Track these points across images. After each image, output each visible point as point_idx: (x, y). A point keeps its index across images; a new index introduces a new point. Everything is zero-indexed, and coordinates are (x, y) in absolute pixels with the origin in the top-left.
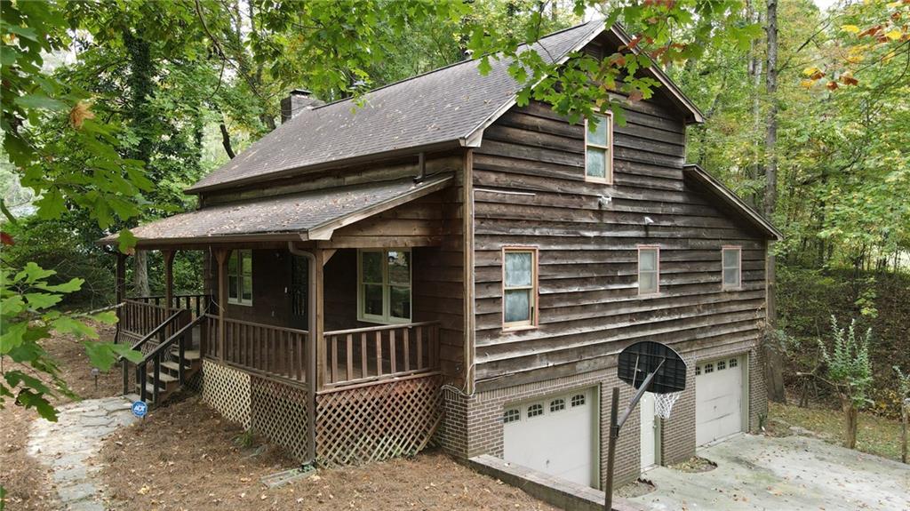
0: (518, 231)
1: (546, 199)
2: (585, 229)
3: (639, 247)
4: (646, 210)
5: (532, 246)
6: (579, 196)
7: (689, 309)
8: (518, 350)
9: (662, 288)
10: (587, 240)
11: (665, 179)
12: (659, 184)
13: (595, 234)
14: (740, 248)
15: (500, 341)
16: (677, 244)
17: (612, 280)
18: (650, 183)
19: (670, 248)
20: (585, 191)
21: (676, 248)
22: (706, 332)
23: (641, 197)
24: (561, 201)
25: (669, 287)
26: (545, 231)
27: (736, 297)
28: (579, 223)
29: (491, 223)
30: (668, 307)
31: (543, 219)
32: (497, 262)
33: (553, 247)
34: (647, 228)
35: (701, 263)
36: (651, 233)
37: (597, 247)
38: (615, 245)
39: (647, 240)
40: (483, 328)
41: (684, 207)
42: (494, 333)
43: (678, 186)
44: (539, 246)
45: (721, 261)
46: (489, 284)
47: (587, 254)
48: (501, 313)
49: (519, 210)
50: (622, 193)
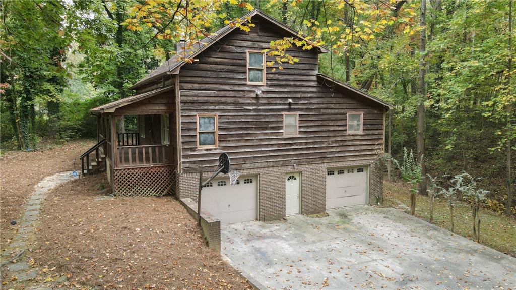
0: (206, 108)
1: (222, 93)
2: (247, 106)
3: (283, 113)
4: (289, 96)
5: (214, 113)
6: (244, 91)
7: (322, 143)
8: (206, 157)
9: (300, 132)
10: (249, 111)
11: (303, 81)
12: (299, 83)
13: (254, 108)
14: (362, 113)
15: (195, 153)
16: (312, 112)
17: (266, 128)
18: (292, 83)
19: (307, 114)
20: (247, 88)
21: (311, 113)
22: (335, 154)
23: (286, 90)
24: (232, 94)
25: (305, 132)
26: (221, 107)
27: (358, 137)
28: (243, 103)
29: (190, 104)
30: (306, 141)
31: (220, 102)
32: (194, 120)
33: (226, 114)
34: (290, 104)
35: (330, 121)
36: (292, 107)
37: (255, 114)
38: (267, 112)
39: (289, 110)
40: (186, 147)
41: (318, 94)
42: (192, 149)
43: (313, 84)
44: (218, 114)
45: (346, 120)
46: (189, 129)
47: (249, 117)
48: (196, 141)
49: (206, 99)
50: (272, 89)
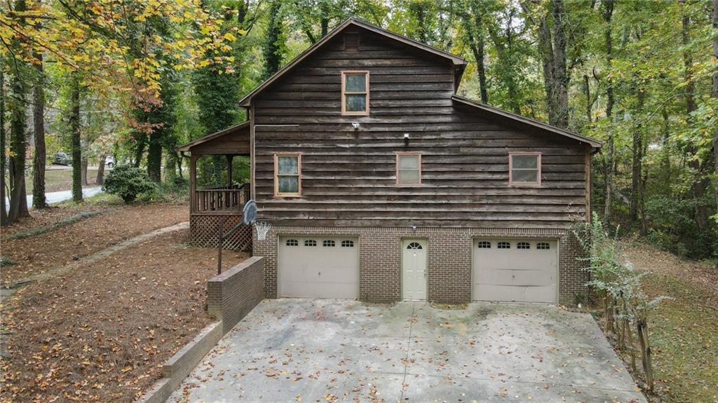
0: (286, 146)
1: (308, 127)
2: (342, 143)
3: (396, 153)
4: (405, 129)
5: (296, 153)
6: (338, 124)
7: (464, 197)
8: (285, 207)
9: (424, 181)
10: (344, 149)
11: (429, 107)
12: (421, 111)
13: (351, 145)
14: (540, 154)
15: (272, 201)
16: (444, 151)
17: (369, 174)
18: (410, 111)
19: (434, 154)
20: (341, 121)
21: (443, 154)
23: (400, 121)
24: (321, 128)
25: (432, 181)
26: (306, 145)
27: (532, 192)
28: (336, 140)
29: (267, 142)
30: (434, 194)
31: (304, 138)
32: (271, 161)
33: (313, 154)
34: (406, 140)
35: (476, 165)
36: (411, 144)
37: (352, 153)
38: (372, 152)
39: (406, 148)
40: (261, 193)
41: (454, 125)
43: (445, 111)
44: (301, 153)
45: (508, 164)
46: (265, 172)
47: (345, 158)
48: (273, 187)
49: (285, 134)
50: (379, 120)
